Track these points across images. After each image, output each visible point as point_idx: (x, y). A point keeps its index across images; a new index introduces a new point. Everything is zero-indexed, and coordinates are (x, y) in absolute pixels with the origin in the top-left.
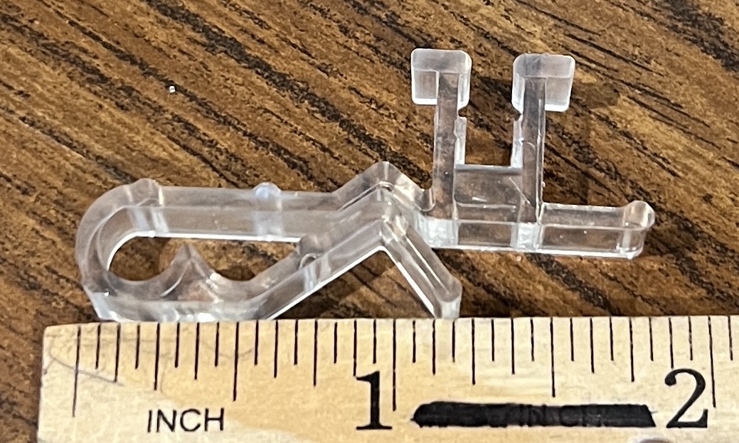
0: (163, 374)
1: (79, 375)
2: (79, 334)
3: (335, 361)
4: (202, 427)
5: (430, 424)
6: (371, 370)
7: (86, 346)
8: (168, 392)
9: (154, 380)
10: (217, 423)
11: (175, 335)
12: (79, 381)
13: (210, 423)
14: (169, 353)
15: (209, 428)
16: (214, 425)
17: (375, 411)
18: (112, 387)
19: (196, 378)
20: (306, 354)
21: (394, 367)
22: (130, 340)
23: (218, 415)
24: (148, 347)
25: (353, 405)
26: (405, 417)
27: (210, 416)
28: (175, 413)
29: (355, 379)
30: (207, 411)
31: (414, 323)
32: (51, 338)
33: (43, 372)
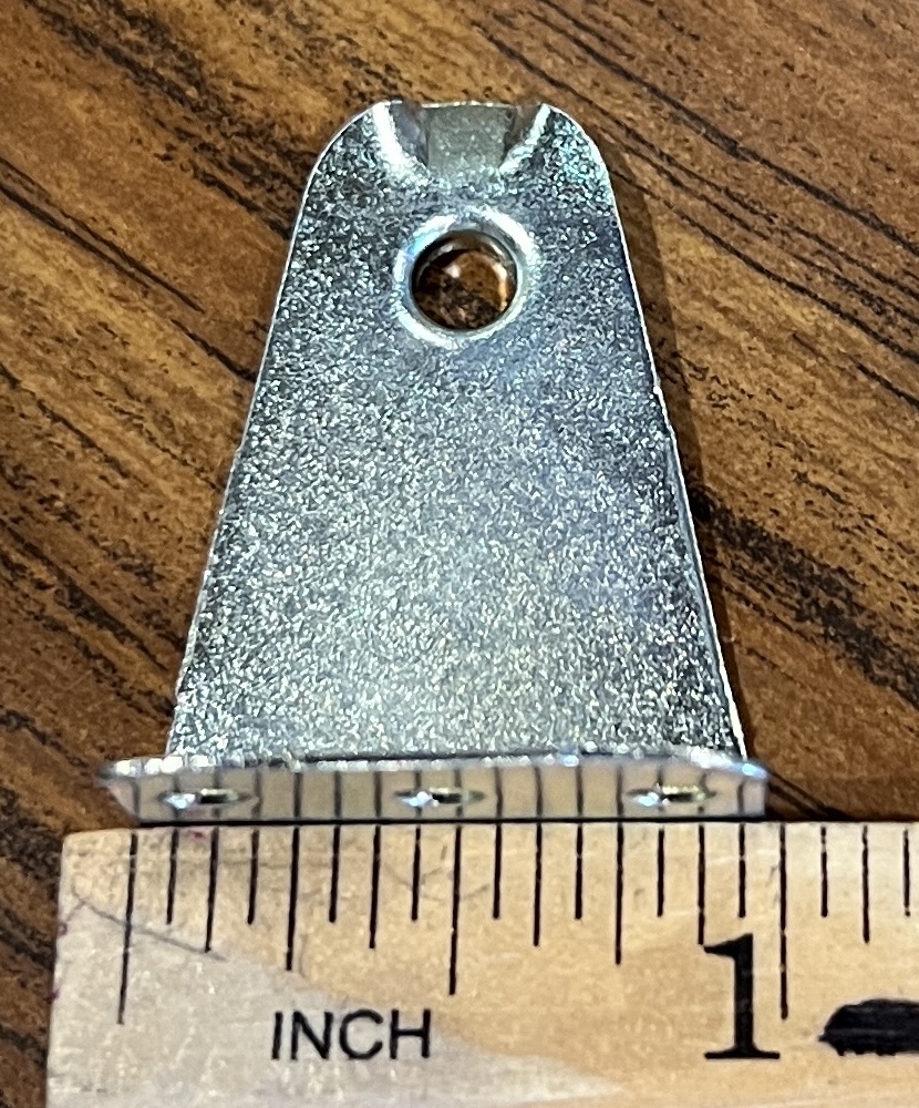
0: (305, 938)
1: (134, 937)
2: (133, 851)
3: (660, 912)
4: (385, 1052)
5: (860, 1051)
6: (736, 933)
7: (145, 874)
8: (315, 976)
9: (285, 949)
10: (416, 1042)
11: (330, 854)
12: (130, 950)
13: (403, 1041)
14: (318, 891)
15: (400, 1052)
16: (409, 1045)
17: (744, 1020)
18: (199, 964)
19: (372, 945)
20: (599, 894)
21: (783, 924)
22: (237, 863)
23: (418, 1024)
24: (274, 879)
25: (697, 1008)
26: (806, 1034)
27: (402, 1026)
28: (329, 1018)
29: (701, 949)
30: (395, 1014)
31: (824, 832)
32: (75, 858)
33: (61, 929)
